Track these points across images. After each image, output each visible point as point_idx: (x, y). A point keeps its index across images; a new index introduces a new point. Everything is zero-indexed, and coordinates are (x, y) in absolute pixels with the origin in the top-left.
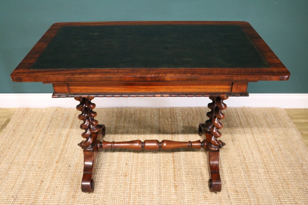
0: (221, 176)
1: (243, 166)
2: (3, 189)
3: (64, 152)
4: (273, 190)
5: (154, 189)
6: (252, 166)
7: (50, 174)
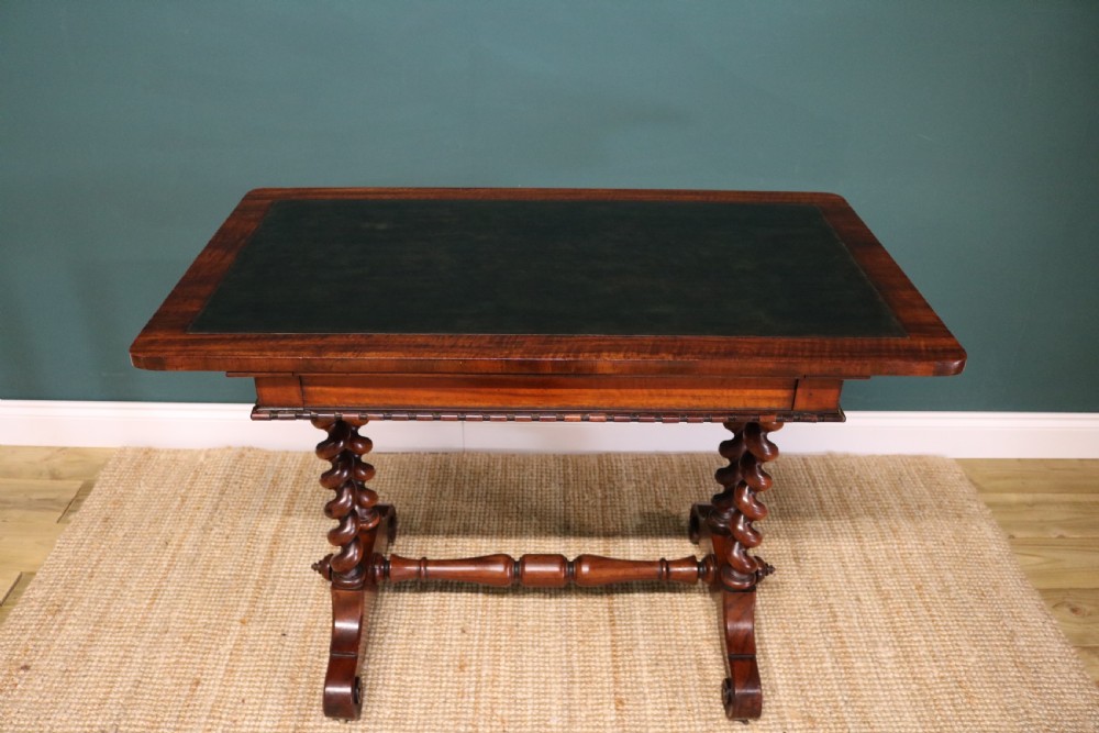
0: (760, 671)
1: (829, 640)
2: (73, 706)
3: (266, 592)
4: (925, 713)
5: (549, 710)
6: (859, 638)
7: (223, 660)
